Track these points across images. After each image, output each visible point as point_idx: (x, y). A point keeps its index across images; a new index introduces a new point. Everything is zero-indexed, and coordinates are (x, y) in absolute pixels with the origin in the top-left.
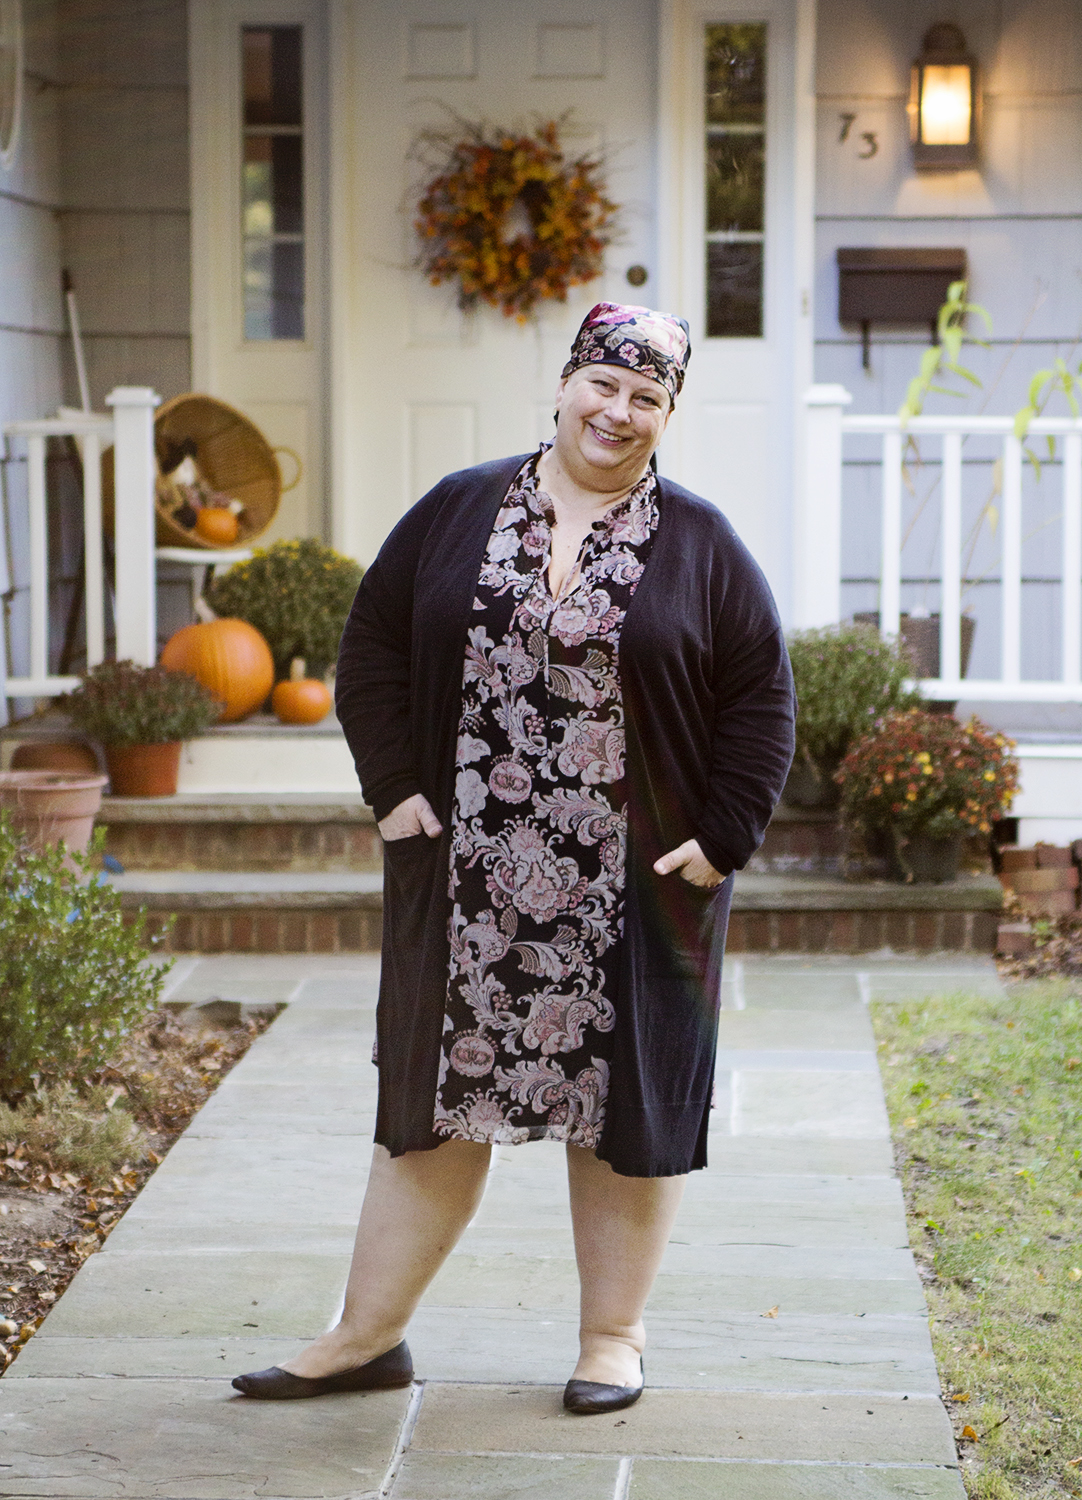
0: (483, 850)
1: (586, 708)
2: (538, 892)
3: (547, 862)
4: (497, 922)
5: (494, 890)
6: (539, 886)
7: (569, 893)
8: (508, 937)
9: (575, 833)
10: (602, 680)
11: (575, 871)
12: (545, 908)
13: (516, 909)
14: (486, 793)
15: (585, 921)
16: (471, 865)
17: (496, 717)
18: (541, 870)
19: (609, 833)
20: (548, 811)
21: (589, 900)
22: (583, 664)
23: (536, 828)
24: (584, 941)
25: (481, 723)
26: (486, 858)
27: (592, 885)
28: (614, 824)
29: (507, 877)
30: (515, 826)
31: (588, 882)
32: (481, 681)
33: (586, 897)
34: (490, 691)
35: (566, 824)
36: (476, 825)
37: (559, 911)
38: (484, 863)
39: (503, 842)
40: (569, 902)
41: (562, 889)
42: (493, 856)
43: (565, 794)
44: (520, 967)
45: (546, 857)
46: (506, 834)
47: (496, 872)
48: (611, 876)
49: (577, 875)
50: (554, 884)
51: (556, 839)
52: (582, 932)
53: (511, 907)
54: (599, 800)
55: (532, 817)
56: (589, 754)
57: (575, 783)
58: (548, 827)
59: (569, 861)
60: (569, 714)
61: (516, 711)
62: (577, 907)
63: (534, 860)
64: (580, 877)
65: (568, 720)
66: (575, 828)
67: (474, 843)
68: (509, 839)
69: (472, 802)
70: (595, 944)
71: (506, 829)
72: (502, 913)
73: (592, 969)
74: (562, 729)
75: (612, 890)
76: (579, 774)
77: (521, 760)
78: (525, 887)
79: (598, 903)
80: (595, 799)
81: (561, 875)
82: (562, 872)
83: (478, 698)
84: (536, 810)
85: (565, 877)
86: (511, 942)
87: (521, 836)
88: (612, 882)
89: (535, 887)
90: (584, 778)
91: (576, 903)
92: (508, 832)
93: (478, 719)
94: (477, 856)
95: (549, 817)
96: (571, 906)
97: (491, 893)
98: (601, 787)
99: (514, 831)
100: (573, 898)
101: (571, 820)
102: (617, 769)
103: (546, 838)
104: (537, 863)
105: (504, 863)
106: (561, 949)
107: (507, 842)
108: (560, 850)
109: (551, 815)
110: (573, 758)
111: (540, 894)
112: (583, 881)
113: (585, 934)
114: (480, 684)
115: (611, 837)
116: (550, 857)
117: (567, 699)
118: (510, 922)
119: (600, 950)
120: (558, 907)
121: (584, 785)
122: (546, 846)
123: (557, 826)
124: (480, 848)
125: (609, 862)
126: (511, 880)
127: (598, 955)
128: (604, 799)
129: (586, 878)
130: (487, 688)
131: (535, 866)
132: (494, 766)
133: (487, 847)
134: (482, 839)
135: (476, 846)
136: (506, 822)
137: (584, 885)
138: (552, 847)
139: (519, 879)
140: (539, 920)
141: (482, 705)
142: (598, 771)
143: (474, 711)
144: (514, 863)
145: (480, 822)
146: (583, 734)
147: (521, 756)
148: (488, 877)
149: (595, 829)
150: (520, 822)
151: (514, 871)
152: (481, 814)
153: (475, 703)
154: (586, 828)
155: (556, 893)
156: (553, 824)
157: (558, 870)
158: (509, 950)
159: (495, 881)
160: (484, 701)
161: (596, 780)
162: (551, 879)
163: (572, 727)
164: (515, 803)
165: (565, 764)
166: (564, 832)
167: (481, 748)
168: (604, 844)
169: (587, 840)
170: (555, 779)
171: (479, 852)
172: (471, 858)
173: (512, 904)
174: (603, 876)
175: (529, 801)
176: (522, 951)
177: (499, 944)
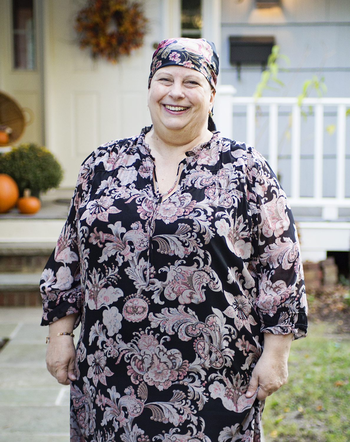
0: (124, 352)
1: (179, 259)
2: (158, 371)
3: (161, 353)
4: (136, 393)
5: (132, 374)
6: (158, 368)
7: (178, 370)
8: (142, 401)
9: (176, 334)
10: (187, 241)
11: (179, 357)
12: (164, 381)
13: (146, 383)
14: (121, 319)
15: (190, 387)
16: (118, 362)
17: (127, 273)
18: (158, 358)
19: (198, 334)
20: (159, 322)
21: (191, 374)
22: (177, 232)
23: (152, 334)
24: (191, 400)
25: (118, 278)
26: (126, 356)
27: (191, 365)
28: (201, 329)
29: (139, 365)
30: (140, 335)
31: (189, 363)
32: (118, 253)
33: (189, 372)
34: (123, 259)
35: (171, 329)
36: (118, 338)
37: (173, 382)
38: (125, 359)
39: (134, 345)
40: (178, 376)
41: (172, 368)
42: (130, 354)
43: (169, 311)
44: (151, 418)
45: (160, 351)
46: (135, 341)
47: (132, 363)
48: (202, 361)
49: (181, 360)
50: (167, 366)
51: (165, 339)
52: (189, 394)
53: (143, 382)
54: (190, 313)
55: (149, 328)
56: (183, 286)
57: (175, 304)
58: (160, 332)
59: (175, 351)
60: (169, 264)
61: (138, 267)
62: (184, 379)
63: (153, 353)
64: (183, 360)
65: (169, 267)
66: (176, 331)
67: (119, 348)
68: (137, 343)
69: (115, 326)
70: (197, 402)
71: (135, 338)
72: (138, 387)
73: (197, 418)
74: (166, 273)
75: (204, 369)
76: (177, 298)
77: (142, 295)
78: (150, 369)
79: (197, 377)
80: (188, 313)
81: (171, 360)
82: (171, 358)
83: (116, 263)
84: (152, 323)
85: (173, 361)
86: (145, 403)
87: (144, 340)
88: (203, 364)
89: (156, 369)
90: (181, 300)
91: (182, 376)
92: (136, 339)
93: (117, 277)
94: (121, 356)
95: (159, 326)
96: (180, 378)
97: (130, 376)
98: (192, 306)
99: (140, 338)
100: (181, 373)
101: (173, 326)
102: (201, 295)
103: (159, 339)
104: (156, 354)
105: (136, 357)
106: (177, 405)
107: (137, 345)
108: (168, 345)
109: (161, 325)
110: (173, 289)
111: (160, 373)
112: (185, 362)
113: (191, 395)
114: (118, 255)
115: (200, 337)
116: (163, 351)
117: (168, 254)
118: (143, 392)
119: (201, 407)
120: (172, 379)
121: (180, 304)
122: (159, 344)
123: (165, 331)
124: (122, 351)
125: (200, 352)
126: (141, 366)
127: (199, 410)
128: (194, 313)
129: (187, 361)
130: (122, 257)
131: (155, 357)
132: (125, 302)
133: (126, 350)
134: (123, 346)
135: (120, 350)
136: (134, 334)
137: (186, 365)
138: (163, 344)
139: (146, 365)
140: (160, 388)
141: (119, 267)
142: (189, 296)
143: (115, 272)
144: (142, 356)
145: (120, 336)
146: (178, 274)
147: (142, 294)
148: (128, 367)
149: (190, 331)
150: (142, 332)
151: (142, 361)
152: (120, 332)
153: (115, 267)
154: (183, 330)
155: (169, 371)
156: (162, 330)
157: (169, 357)
158: (144, 408)
159: (132, 368)
160: (120, 265)
161: (188, 301)
162: (165, 363)
163: (172, 271)
164: (138, 321)
165: (168, 293)
166: (170, 334)
167: (118, 293)
168: (196, 340)
169: (184, 338)
170: (163, 303)
171: (122, 353)
172: (117, 358)
173: (143, 381)
174: (197, 361)
175: (147, 319)
176: (152, 408)
177: (138, 406)
